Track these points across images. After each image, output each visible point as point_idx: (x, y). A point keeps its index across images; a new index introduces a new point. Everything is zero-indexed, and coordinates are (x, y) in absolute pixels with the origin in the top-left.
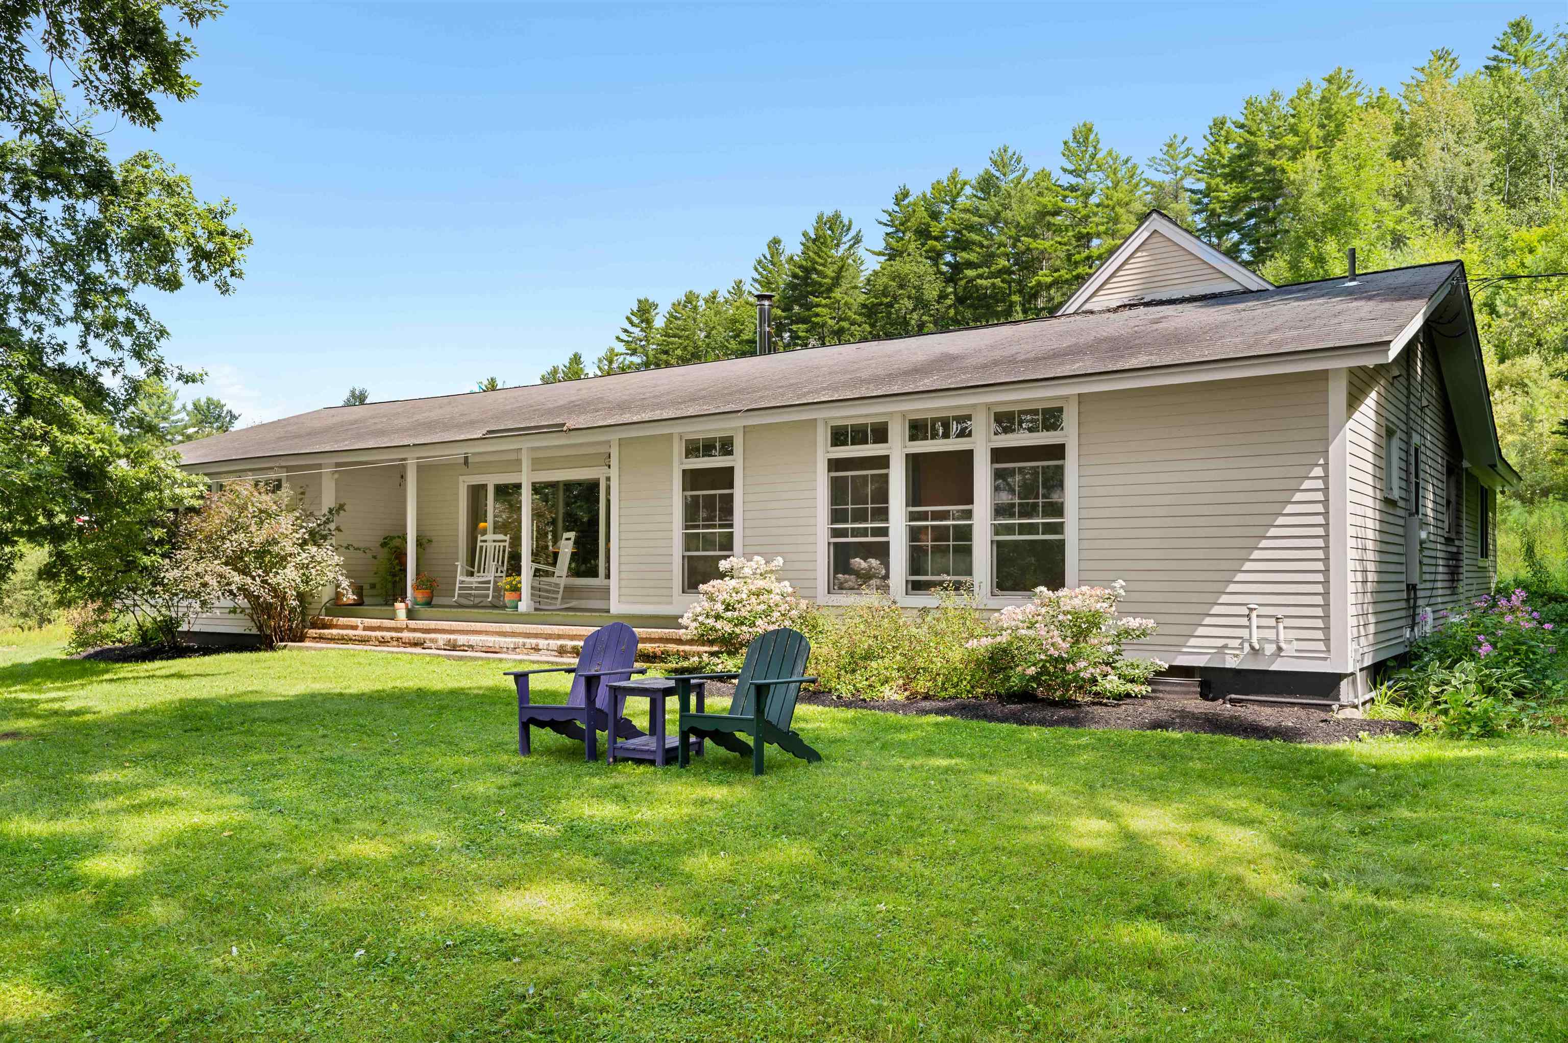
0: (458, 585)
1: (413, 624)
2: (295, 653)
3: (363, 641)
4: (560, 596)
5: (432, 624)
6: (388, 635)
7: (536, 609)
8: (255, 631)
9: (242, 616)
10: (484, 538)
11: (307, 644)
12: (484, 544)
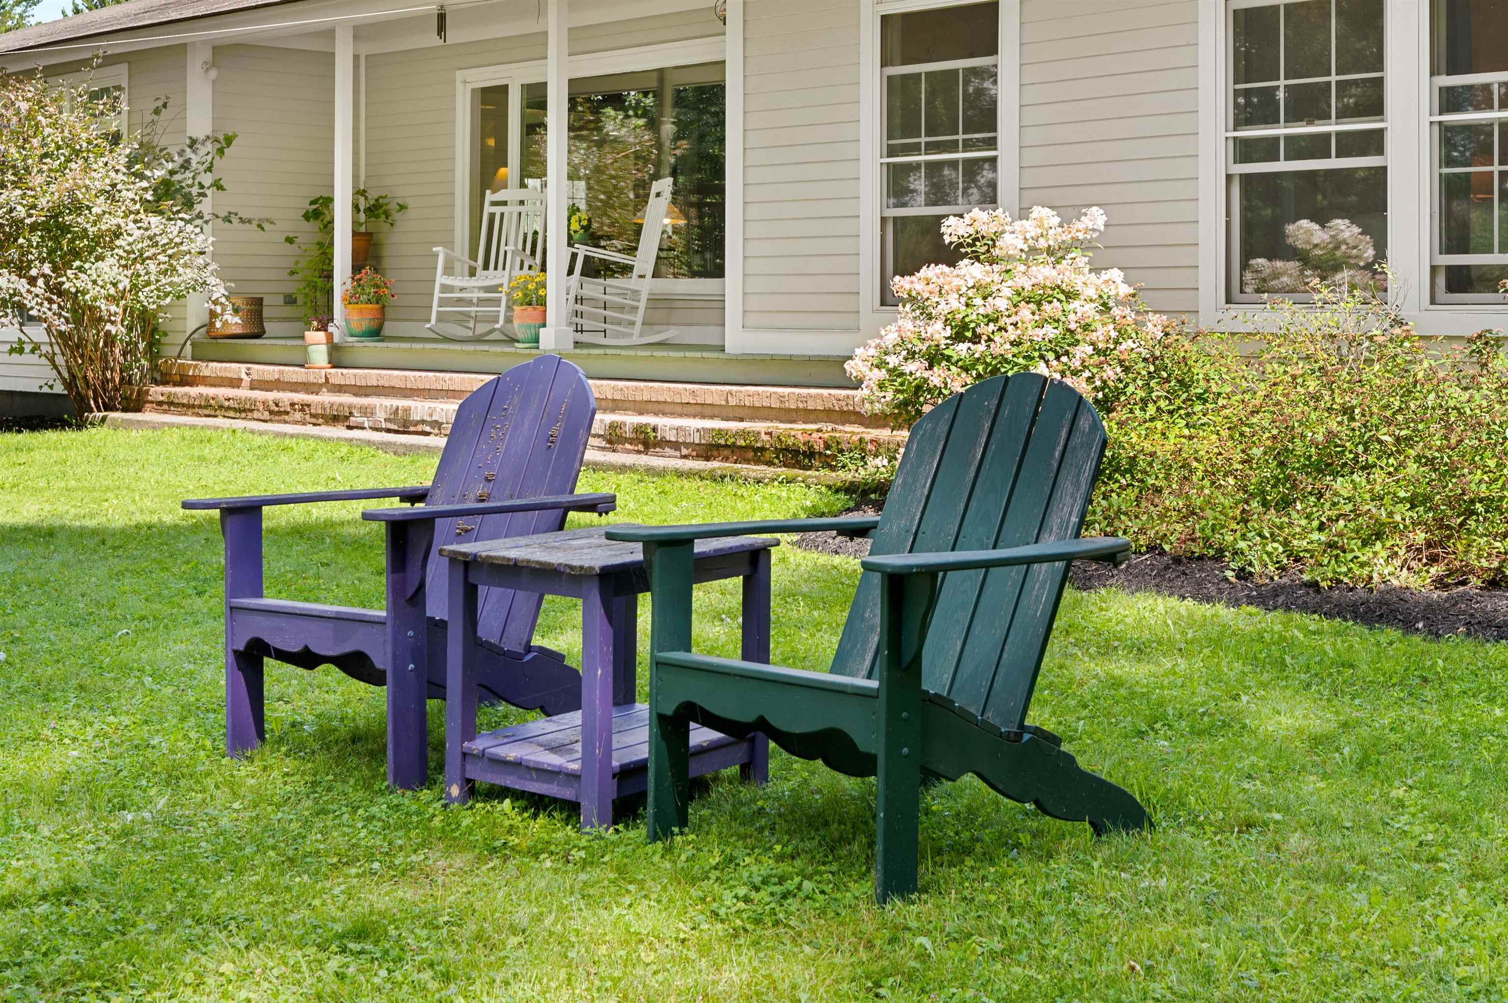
0: (437, 295)
1: (338, 376)
2: (121, 433)
3: (243, 410)
4: (639, 318)
5: (372, 377)
6: (286, 397)
7: (577, 344)
8: (59, 389)
9: (34, 358)
10: (500, 196)
11: (148, 416)
12: (498, 210)
